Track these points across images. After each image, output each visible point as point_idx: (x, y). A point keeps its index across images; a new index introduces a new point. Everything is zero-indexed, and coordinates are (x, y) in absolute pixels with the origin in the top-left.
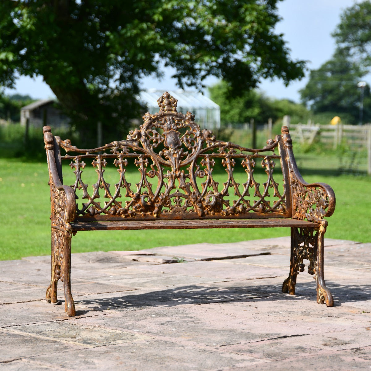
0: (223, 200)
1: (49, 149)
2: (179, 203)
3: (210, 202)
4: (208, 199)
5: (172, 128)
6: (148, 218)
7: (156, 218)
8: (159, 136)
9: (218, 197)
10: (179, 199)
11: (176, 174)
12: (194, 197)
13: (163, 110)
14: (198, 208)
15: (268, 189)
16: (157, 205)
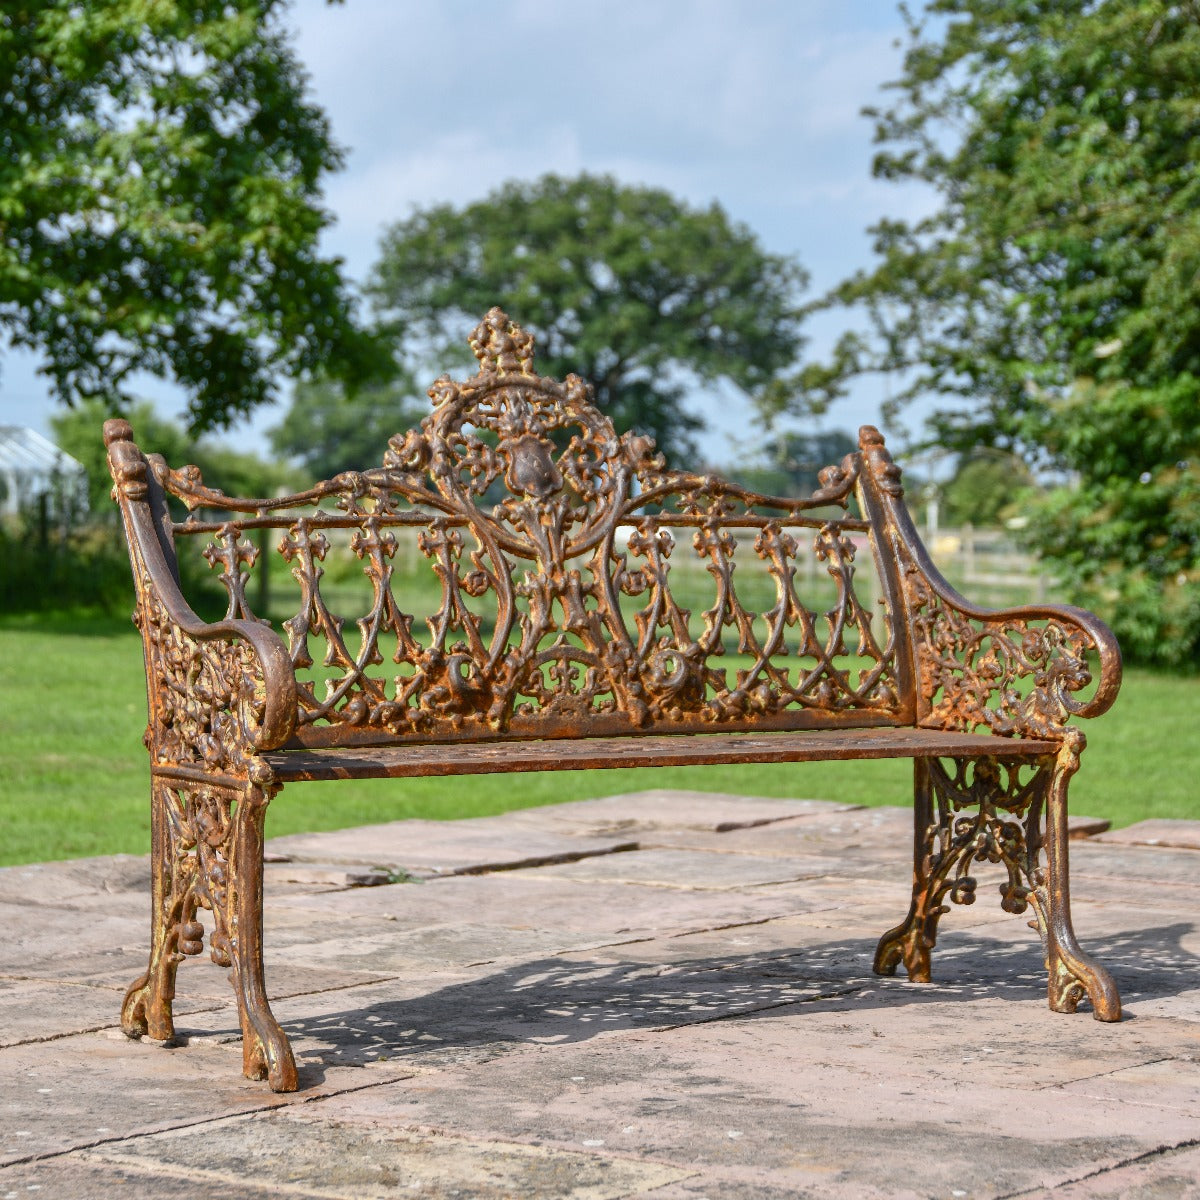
0: (706, 671)
1: (133, 499)
2: (569, 683)
3: (666, 676)
4: (662, 665)
5: (527, 427)
6: (470, 735)
7: (497, 734)
8: (487, 456)
9: (690, 658)
10: (568, 667)
11: (553, 582)
12: (617, 659)
13: (494, 369)
14: (630, 698)
15: (841, 630)
16: (501, 689)
